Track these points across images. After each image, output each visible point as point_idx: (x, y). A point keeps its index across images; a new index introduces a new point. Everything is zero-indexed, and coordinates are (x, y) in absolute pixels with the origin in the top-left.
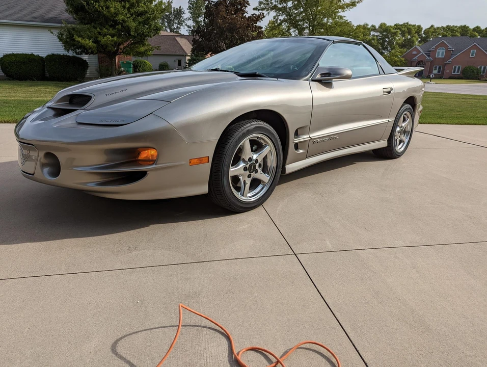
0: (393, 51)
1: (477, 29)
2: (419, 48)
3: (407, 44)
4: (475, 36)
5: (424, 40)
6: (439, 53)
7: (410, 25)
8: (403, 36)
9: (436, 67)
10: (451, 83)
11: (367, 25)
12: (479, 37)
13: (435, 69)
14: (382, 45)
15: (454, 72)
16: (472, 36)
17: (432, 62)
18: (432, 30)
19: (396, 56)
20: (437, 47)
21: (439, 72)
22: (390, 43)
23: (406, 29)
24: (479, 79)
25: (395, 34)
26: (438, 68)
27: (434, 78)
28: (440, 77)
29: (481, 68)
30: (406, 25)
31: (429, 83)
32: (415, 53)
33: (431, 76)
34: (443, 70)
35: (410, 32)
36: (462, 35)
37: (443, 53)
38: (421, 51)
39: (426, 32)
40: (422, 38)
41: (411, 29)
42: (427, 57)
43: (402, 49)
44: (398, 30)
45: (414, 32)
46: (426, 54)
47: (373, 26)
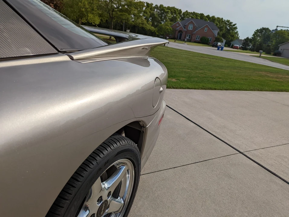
0: (166, 23)
1: (208, 16)
2: (180, 22)
3: (173, 20)
4: (207, 20)
5: (182, 19)
6: (190, 27)
7: (175, 8)
8: (172, 15)
9: (188, 35)
10: (195, 45)
11: (153, 4)
12: (209, 21)
13: (188, 36)
14: (161, 18)
15: (197, 39)
16: (205, 20)
17: (186, 32)
18: (186, 13)
19: (168, 26)
20: (189, 23)
21: (189, 38)
22: (165, 17)
24: (208, 44)
25: (168, 12)
26: (189, 36)
27: (187, 41)
28: (190, 41)
29: (209, 38)
30: (174, 8)
31: (184, 44)
32: (178, 25)
33: (185, 40)
34: (191, 38)
35: (175, 13)
36: (201, 18)
37: (192, 27)
38: (181, 24)
39: (184, 13)
40: (181, 17)
41: (175, 11)
42: (184, 29)
43: (171, 22)
44: (169, 10)
45: (178, 13)
46: (183, 27)
47: (156, 5)
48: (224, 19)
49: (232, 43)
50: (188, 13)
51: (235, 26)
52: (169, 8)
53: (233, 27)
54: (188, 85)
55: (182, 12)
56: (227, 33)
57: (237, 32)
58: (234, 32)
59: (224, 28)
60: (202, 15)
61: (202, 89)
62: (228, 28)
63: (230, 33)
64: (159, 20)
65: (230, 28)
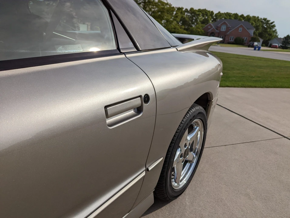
0: (198, 25)
1: (242, 16)
2: (212, 24)
3: (205, 22)
5: (215, 20)
6: (222, 28)
8: (203, 17)
10: (229, 46)
11: (183, 8)
12: (243, 21)
14: (192, 21)
15: (230, 40)
16: (240, 20)
17: (219, 33)
18: (219, 15)
19: (199, 28)
20: (222, 25)
22: (196, 20)
23: (204, 12)
24: (243, 45)
25: (199, 15)
26: (222, 37)
27: (220, 43)
28: (223, 42)
29: (244, 38)
30: (205, 10)
31: (217, 45)
32: (209, 27)
34: (225, 39)
35: (207, 15)
36: (235, 19)
37: (224, 28)
38: (213, 26)
39: (216, 15)
40: (213, 18)
41: (207, 13)
42: (216, 30)
43: (202, 25)
44: (200, 13)
45: (209, 15)
46: (216, 28)
47: (186, 9)
48: (260, 17)
49: (270, 42)
50: (221, 14)
51: (273, 24)
52: (200, 11)
53: (271, 25)
54: (227, 84)
55: (214, 13)
56: (264, 32)
57: (276, 30)
58: (272, 30)
59: (261, 27)
60: (236, 15)
61: (242, 87)
62: (265, 26)
63: (267, 32)
64: (190, 23)
65: (267, 26)
